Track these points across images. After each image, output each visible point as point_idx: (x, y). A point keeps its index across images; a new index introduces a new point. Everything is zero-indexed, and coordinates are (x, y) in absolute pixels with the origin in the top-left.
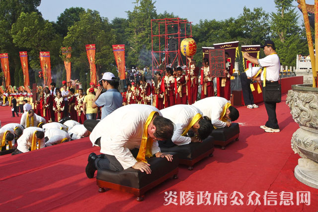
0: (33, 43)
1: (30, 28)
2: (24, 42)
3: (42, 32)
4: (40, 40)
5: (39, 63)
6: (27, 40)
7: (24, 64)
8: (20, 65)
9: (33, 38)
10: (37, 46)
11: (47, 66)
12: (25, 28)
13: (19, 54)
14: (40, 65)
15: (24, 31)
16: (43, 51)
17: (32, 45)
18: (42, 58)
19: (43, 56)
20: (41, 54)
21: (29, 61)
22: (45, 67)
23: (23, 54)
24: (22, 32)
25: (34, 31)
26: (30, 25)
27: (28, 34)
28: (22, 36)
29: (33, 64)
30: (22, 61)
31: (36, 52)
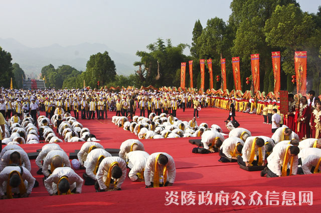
0: (288, 42)
1: (285, 24)
2: (277, 40)
3: (299, 28)
4: (297, 37)
5: (293, 65)
6: (281, 38)
7: (276, 67)
8: (272, 67)
9: (288, 36)
10: (292, 45)
11: (301, 68)
12: (279, 23)
13: (271, 55)
14: (294, 67)
15: (279, 27)
16: (299, 50)
17: (286, 44)
18: (297, 59)
19: (299, 57)
20: (296, 54)
21: (281, 63)
22: (300, 70)
23: (276, 55)
24: (276, 28)
25: (290, 27)
26: (285, 20)
27: (283, 30)
28: (276, 33)
29: (286, 67)
30: (273, 62)
31: (290, 52)
